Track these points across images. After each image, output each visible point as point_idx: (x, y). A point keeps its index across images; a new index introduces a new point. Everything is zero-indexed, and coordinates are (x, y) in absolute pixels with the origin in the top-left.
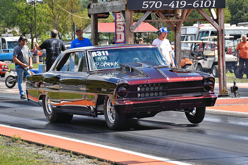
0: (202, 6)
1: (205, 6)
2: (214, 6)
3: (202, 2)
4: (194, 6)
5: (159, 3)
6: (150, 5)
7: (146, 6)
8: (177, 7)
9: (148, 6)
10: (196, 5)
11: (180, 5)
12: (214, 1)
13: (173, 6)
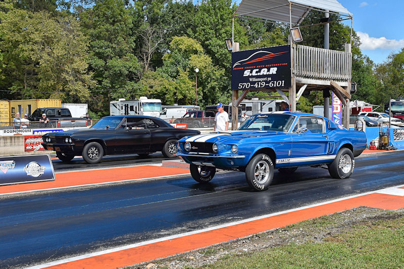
0: (275, 86)
1: (277, 85)
2: (283, 85)
3: (275, 82)
4: (270, 86)
5: (248, 84)
6: (243, 86)
7: (240, 87)
8: (259, 87)
9: (242, 87)
10: (271, 85)
11: (261, 85)
12: (283, 81)
13: (257, 87)
